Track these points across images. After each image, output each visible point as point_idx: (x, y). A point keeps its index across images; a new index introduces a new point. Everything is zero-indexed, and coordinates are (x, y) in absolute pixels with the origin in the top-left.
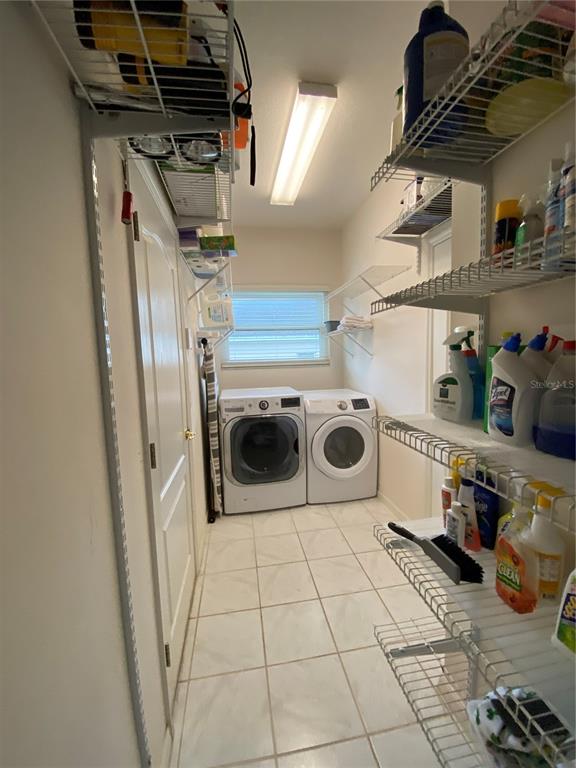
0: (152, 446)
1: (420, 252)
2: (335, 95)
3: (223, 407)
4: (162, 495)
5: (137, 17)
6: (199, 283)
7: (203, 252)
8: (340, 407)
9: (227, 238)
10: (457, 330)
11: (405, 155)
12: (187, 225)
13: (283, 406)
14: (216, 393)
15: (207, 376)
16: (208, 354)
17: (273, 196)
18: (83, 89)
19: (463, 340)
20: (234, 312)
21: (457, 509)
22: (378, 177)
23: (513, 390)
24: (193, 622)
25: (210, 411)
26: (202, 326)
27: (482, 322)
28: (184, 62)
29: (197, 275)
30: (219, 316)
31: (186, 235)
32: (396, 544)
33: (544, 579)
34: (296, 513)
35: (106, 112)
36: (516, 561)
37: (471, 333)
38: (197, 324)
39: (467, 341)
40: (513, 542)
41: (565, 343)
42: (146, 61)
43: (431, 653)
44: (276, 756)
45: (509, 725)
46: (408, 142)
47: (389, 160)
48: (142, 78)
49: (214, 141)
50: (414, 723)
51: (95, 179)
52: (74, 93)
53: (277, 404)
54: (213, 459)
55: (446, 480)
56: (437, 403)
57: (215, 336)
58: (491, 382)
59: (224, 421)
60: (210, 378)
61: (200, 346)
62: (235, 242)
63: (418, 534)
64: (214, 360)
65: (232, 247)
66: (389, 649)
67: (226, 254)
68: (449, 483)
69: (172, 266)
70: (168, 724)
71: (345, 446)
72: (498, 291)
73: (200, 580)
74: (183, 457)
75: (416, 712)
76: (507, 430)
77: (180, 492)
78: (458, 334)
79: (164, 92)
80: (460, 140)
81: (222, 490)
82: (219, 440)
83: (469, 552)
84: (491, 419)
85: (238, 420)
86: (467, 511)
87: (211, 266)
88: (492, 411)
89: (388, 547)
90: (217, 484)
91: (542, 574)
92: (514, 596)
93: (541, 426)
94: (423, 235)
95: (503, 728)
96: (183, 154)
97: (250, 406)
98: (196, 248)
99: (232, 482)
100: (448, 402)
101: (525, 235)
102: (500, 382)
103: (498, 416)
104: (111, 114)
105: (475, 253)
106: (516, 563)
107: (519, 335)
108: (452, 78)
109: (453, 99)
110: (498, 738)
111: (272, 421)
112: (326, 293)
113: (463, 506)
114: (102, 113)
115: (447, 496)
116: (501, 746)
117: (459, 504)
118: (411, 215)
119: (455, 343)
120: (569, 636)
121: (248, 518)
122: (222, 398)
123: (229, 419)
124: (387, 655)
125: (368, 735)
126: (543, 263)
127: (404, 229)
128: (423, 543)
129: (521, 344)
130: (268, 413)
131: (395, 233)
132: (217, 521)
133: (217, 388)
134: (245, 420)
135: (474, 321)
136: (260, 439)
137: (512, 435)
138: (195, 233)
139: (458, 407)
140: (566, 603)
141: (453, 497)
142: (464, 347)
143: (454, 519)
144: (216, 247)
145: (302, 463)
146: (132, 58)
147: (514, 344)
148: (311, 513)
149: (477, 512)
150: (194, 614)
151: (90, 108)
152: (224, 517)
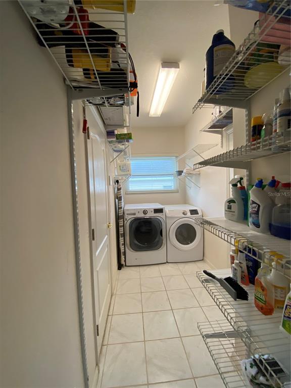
0: (93, 230)
1: (222, 137)
2: (179, 68)
3: (126, 213)
4: (97, 254)
5: (90, 56)
6: (116, 154)
7: (118, 140)
8: (184, 213)
9: (129, 134)
10: (236, 177)
11: (208, 98)
12: (110, 129)
13: (155, 213)
14: (123, 206)
15: (118, 198)
16: (119, 187)
17: (150, 113)
18: (68, 81)
19: (238, 182)
20: (132, 167)
21: (237, 264)
22: (196, 107)
23: (259, 206)
24: (110, 318)
25: (119, 215)
26: (117, 174)
27: (248, 173)
28: (110, 70)
29: (115, 151)
30: (124, 169)
31: (110, 134)
32: (207, 281)
33: (277, 299)
34: (161, 267)
35: (78, 89)
36: (263, 289)
37: (241, 179)
38: (114, 174)
39: (240, 182)
40: (262, 281)
41: (282, 184)
42: (94, 70)
43: (226, 337)
44: (148, 384)
45: (260, 371)
46: (208, 93)
47: (200, 101)
48: (92, 77)
49: (122, 98)
50: (217, 374)
51: (72, 111)
52: (65, 82)
53: (152, 212)
54: (121, 238)
55: (233, 250)
56: (226, 212)
57: (122, 179)
58: (250, 202)
59: (126, 220)
60: (120, 199)
61: (115, 184)
62: (132, 136)
63: (218, 276)
64: (122, 190)
65: (130, 138)
66: (204, 333)
67: (128, 141)
68: (234, 251)
69: (103, 148)
70: (97, 364)
71: (186, 234)
72: (254, 159)
73: (113, 297)
74: (107, 236)
75: (218, 369)
76: (257, 225)
77: (105, 253)
78: (236, 179)
79: (101, 81)
80: (233, 91)
81: (125, 254)
82: (124, 228)
83: (243, 286)
84: (250, 220)
85: (133, 219)
86: (242, 265)
87: (121, 147)
88: (250, 216)
89: (203, 282)
90: (122, 251)
91: (276, 296)
92: (262, 306)
93: (273, 223)
94: (224, 129)
95: (257, 373)
96: (109, 103)
97: (139, 212)
98: (114, 139)
99: (130, 250)
100: (231, 211)
101: (265, 133)
102: (254, 202)
103: (253, 218)
104: (79, 90)
105: (244, 141)
106: (263, 290)
107: (262, 180)
108: (228, 63)
109: (227, 75)
110: (255, 377)
111: (149, 220)
112: (177, 157)
113: (240, 263)
114: (76, 90)
115: (233, 258)
116: (256, 381)
117: (238, 262)
118: (216, 120)
119: (234, 183)
120: (287, 326)
121: (138, 268)
122: (125, 208)
123: (129, 218)
124: (203, 337)
125: (194, 378)
126: (273, 147)
127: (213, 127)
128: (220, 280)
129: (263, 184)
130: (147, 216)
131: (209, 128)
132: (122, 269)
133: (123, 204)
134: (136, 219)
135: (244, 173)
136: (144, 229)
137: (259, 227)
138: (114, 132)
139: (236, 213)
140: (285, 310)
141: (235, 258)
142: (239, 185)
143: (235, 269)
144: (123, 138)
145: (164, 241)
146: (88, 70)
147: (260, 184)
148: (169, 267)
149: (247, 266)
150: (110, 314)
151: (71, 88)
152: (126, 267)
